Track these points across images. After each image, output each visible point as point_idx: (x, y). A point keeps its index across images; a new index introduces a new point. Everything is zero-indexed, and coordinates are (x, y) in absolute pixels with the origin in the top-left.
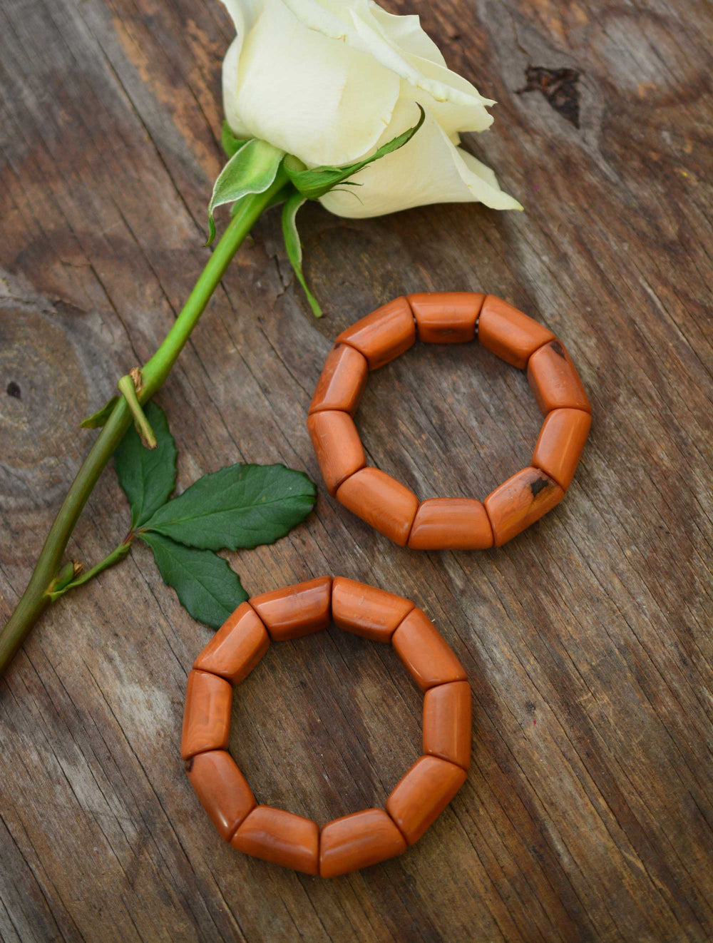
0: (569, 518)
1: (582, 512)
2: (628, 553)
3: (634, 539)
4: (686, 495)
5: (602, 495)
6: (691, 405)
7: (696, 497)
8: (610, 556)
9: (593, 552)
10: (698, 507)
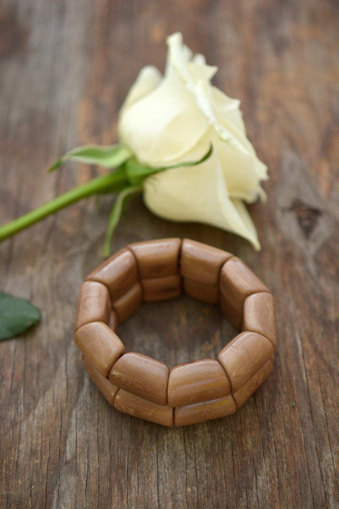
0: (164, 450)
1: (175, 450)
2: (189, 490)
3: (198, 483)
4: (250, 472)
5: (195, 446)
6: (287, 419)
7: (256, 476)
8: (176, 486)
9: (166, 478)
10: (254, 484)
